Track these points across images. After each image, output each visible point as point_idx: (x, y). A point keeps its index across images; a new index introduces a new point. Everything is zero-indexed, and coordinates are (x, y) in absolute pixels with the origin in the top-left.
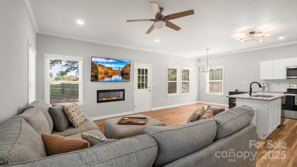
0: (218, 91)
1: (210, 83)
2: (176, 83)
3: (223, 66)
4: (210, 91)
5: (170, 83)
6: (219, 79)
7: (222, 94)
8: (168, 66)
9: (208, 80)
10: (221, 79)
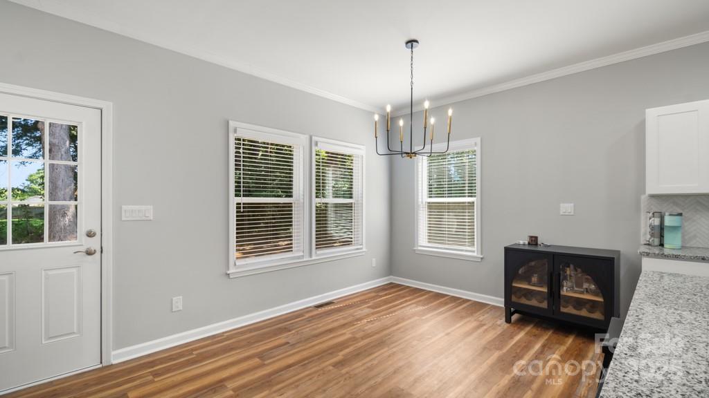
0: (458, 238)
1: (431, 206)
2: (289, 205)
3: (478, 140)
4: (430, 239)
5: (247, 206)
6: (462, 194)
7: (475, 254)
8: (232, 124)
9: (423, 196)
10: (471, 195)
